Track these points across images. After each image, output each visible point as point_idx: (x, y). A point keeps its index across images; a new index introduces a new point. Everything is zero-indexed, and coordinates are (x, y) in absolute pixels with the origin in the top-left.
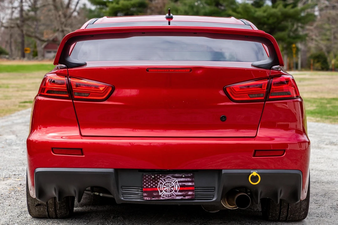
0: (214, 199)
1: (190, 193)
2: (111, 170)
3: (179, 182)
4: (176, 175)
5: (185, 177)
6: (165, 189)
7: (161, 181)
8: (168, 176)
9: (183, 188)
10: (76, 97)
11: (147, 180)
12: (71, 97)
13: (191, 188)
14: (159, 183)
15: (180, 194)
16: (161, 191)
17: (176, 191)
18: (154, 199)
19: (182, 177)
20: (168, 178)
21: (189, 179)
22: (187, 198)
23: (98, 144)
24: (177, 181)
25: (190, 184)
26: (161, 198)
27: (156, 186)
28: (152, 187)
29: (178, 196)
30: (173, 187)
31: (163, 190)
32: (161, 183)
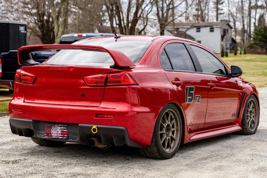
0: (77, 140)
1: (66, 136)
2: (31, 121)
3: (61, 129)
4: (60, 125)
6: (54, 132)
7: (53, 128)
9: (63, 133)
11: (46, 127)
13: (66, 133)
14: (52, 129)
15: (61, 135)
16: (53, 133)
17: (59, 134)
18: (49, 137)
19: (61, 127)
20: (56, 126)
21: (65, 128)
22: (64, 138)
24: (60, 128)
25: (66, 131)
26: (53, 137)
27: (51, 131)
28: (49, 131)
29: (60, 136)
30: (58, 132)
31: (54, 133)
32: (53, 129)
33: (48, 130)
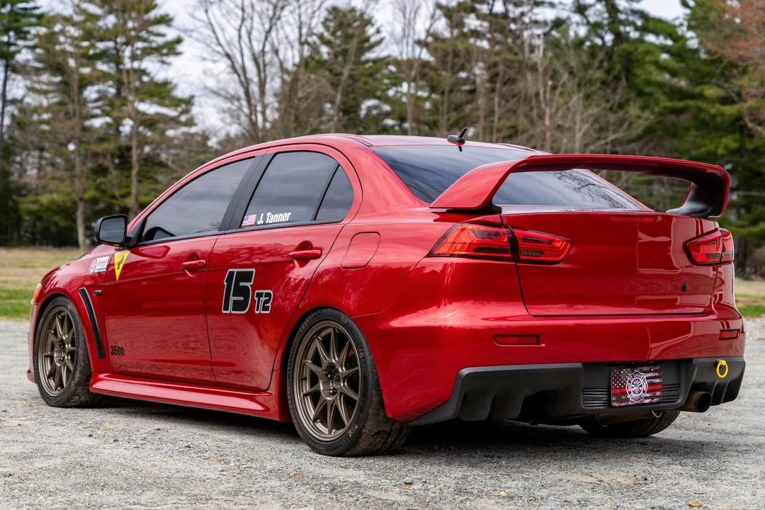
0: (679, 401)
1: (658, 394)
2: (579, 365)
3: (648, 378)
4: (645, 369)
5: (654, 371)
6: (633, 389)
7: (629, 379)
8: (636, 371)
9: (652, 387)
10: (522, 257)
11: (615, 378)
12: (516, 258)
13: (658, 387)
14: (627, 382)
15: (648, 395)
16: (630, 393)
17: (644, 392)
18: (622, 404)
19: (650, 371)
20: (637, 373)
21: (657, 374)
22: (655, 400)
23: (565, 326)
24: (645, 377)
25: (658, 381)
26: (630, 403)
27: (625, 386)
28: (620, 387)
29: (646, 398)
30: (641, 386)
31: (631, 390)
32: (630, 382)
33: (618, 385)
